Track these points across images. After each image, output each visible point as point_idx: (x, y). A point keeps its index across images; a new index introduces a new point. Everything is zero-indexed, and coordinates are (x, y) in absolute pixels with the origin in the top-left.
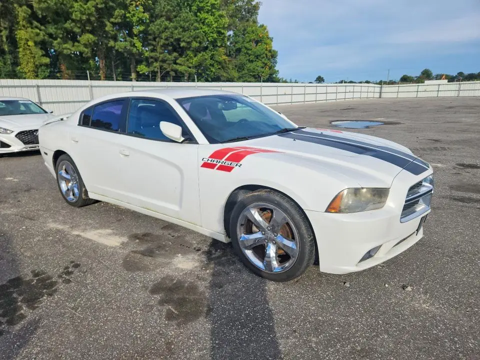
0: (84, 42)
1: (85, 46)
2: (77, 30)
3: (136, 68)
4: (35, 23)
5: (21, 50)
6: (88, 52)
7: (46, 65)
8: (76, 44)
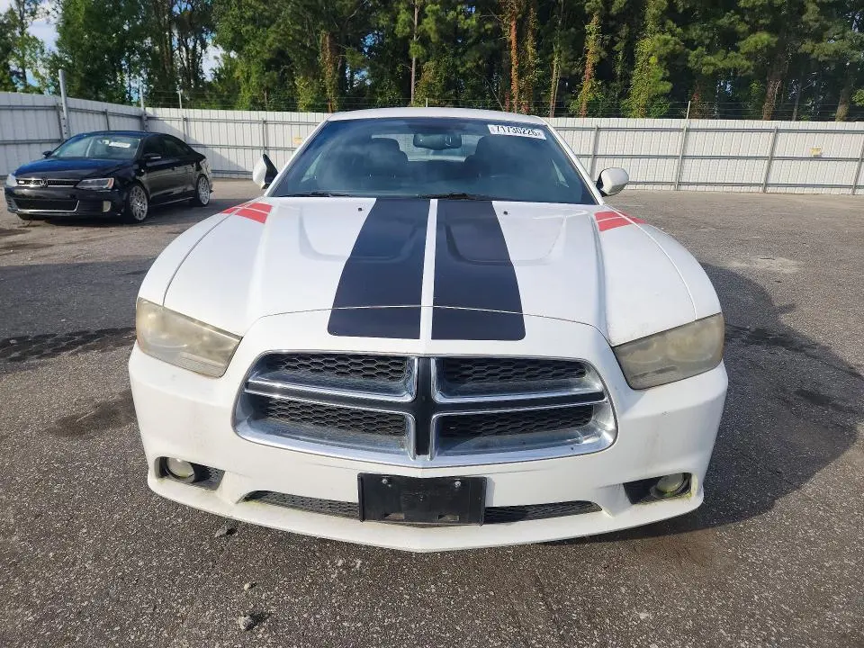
0: (746, 49)
1: (749, 56)
2: (742, 28)
3: (852, 93)
4: (670, 23)
5: (636, 71)
6: (749, 68)
7: (665, 95)
8: (732, 54)
